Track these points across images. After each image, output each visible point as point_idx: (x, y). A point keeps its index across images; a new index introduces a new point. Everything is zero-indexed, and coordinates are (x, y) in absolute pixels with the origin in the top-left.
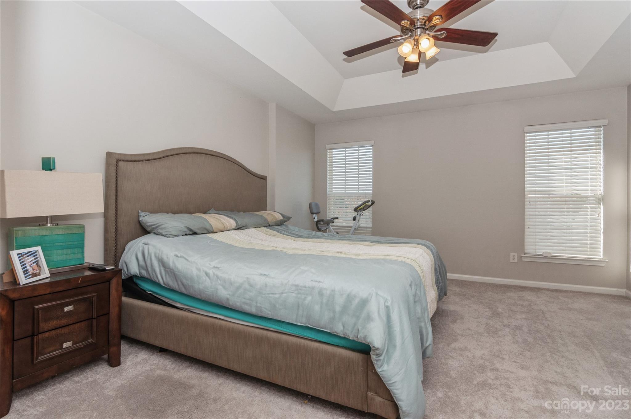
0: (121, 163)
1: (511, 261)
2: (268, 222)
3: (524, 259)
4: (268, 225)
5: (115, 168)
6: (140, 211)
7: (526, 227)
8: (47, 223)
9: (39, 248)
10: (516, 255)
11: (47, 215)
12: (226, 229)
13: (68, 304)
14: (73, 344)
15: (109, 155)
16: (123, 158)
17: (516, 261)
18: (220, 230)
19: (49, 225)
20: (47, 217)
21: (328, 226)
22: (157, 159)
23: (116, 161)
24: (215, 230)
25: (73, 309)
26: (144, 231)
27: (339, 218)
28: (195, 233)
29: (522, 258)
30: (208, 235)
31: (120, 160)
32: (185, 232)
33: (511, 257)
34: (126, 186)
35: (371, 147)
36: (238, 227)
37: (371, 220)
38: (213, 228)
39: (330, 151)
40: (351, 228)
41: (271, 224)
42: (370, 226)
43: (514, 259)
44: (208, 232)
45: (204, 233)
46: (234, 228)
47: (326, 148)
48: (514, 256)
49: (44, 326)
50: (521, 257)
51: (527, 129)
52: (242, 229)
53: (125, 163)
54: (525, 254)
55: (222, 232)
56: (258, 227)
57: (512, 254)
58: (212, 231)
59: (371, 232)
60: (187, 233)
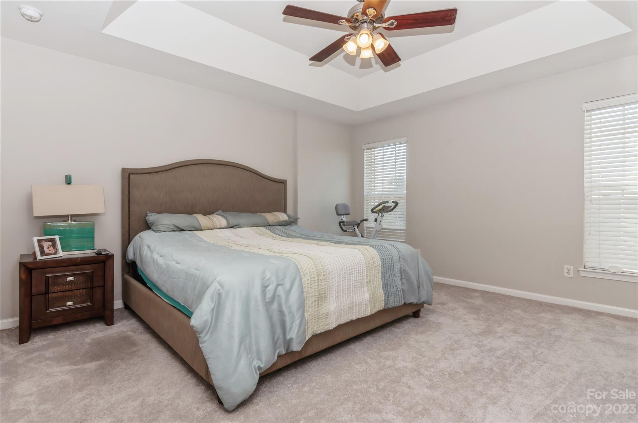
0: (131, 176)
1: (565, 276)
2: (268, 222)
3: (582, 274)
4: (268, 225)
5: (127, 180)
6: (148, 212)
7: (586, 233)
8: (68, 220)
9: (57, 237)
10: (572, 268)
11: (68, 214)
12: (215, 228)
13: (70, 276)
14: (74, 303)
15: (124, 170)
16: (134, 172)
17: (571, 275)
18: (209, 228)
19: (70, 221)
20: (68, 215)
21: (354, 228)
22: (165, 171)
23: (128, 174)
24: (203, 228)
25: (73, 279)
26: (148, 226)
27: (369, 220)
28: (183, 230)
29: (580, 272)
30: (196, 232)
31: (132, 174)
32: (172, 228)
33: (566, 271)
34: (136, 194)
35: (406, 145)
36: (229, 226)
37: (405, 222)
38: (201, 226)
39: (368, 151)
40: (373, 230)
41: (270, 224)
42: (404, 228)
43: (568, 273)
44: (196, 229)
45: (192, 230)
46: (226, 227)
47: (363, 149)
48: (568, 269)
49: (52, 289)
50: (578, 271)
51: (586, 106)
52: (235, 227)
53: (135, 175)
54: (584, 267)
55: (211, 229)
56: (254, 227)
57: (566, 267)
58: (200, 228)
59: (405, 235)
60: (174, 230)
